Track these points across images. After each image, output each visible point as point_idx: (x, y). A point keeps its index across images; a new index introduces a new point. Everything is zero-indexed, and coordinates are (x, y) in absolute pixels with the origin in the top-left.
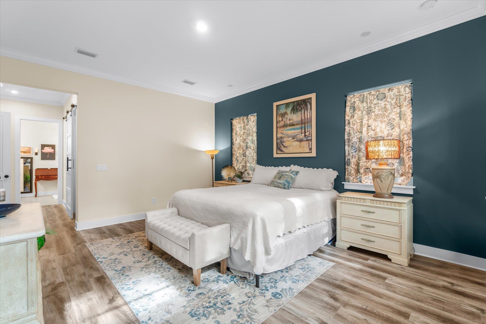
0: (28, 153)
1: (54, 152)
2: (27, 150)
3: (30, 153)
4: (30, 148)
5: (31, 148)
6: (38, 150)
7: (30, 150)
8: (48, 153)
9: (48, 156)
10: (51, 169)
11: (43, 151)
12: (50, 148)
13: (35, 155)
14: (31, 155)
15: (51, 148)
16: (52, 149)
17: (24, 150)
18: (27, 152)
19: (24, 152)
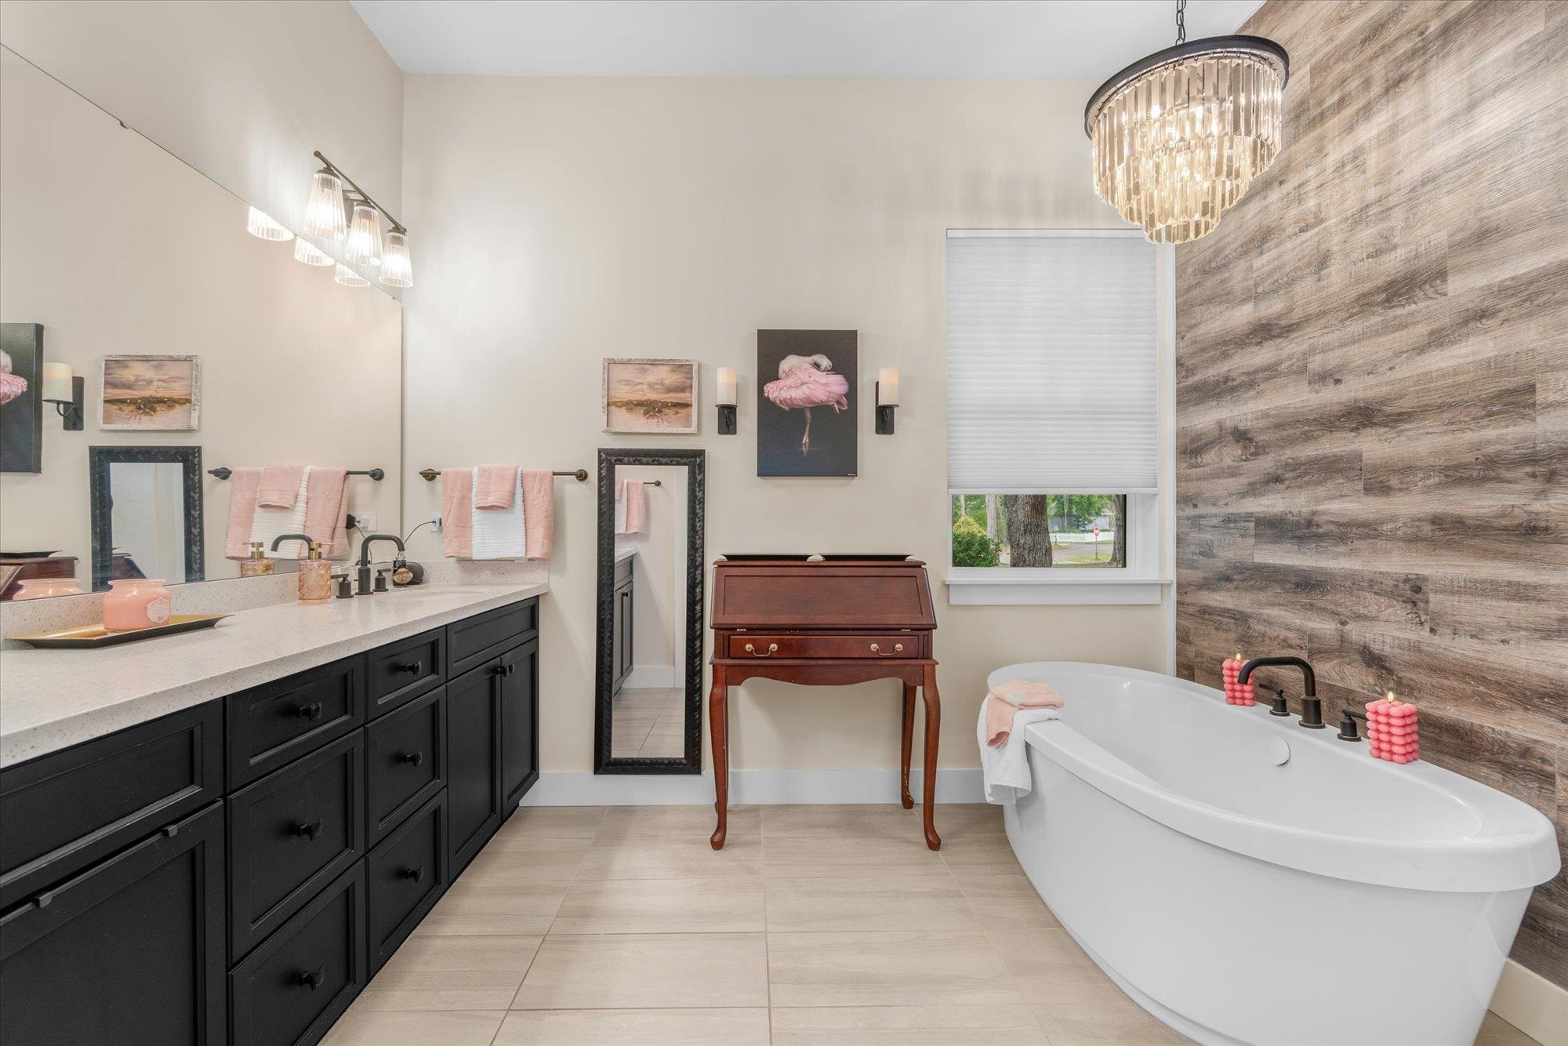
0: (670, 412)
1: (844, 400)
2: (669, 390)
3: (683, 411)
4: (684, 368)
5: (695, 368)
6: (739, 389)
7: (683, 390)
8: (808, 414)
9: (806, 439)
10: (828, 558)
11: (773, 391)
12: (817, 366)
13: (720, 432)
14: (693, 429)
15: (825, 362)
16: (834, 370)
17: (650, 385)
18: (665, 405)
19: (652, 408)
